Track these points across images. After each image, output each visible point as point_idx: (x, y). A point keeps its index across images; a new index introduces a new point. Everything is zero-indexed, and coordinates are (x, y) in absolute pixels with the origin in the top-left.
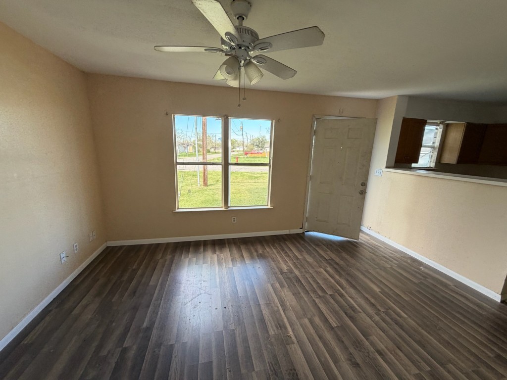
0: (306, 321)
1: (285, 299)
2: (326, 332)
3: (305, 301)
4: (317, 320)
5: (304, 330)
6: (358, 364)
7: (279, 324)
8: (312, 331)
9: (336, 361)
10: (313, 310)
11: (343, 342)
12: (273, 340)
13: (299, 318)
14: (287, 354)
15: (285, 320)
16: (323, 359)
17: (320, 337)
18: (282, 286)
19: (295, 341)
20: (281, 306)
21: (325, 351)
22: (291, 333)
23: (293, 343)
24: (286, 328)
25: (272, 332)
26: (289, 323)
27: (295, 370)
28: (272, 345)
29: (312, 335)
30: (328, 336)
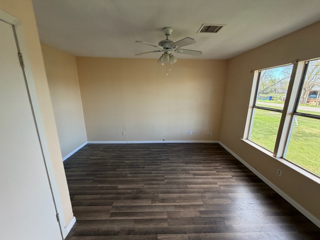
0: (165, 217)
1: (186, 210)
2: (154, 226)
3: (185, 225)
4: (165, 225)
5: (158, 212)
6: (129, 234)
7: (165, 200)
8: (157, 217)
9: (136, 221)
10: (175, 227)
11: (145, 234)
12: (156, 194)
13: (168, 213)
14: (147, 198)
15: (167, 204)
16: (139, 214)
17: (152, 220)
18: (201, 212)
19: (152, 204)
20: (180, 206)
21: (143, 218)
22: (158, 204)
23: (152, 203)
24: (162, 202)
25: (160, 195)
26: (165, 205)
27: (139, 199)
28: (153, 193)
29: (154, 216)
30: (151, 226)
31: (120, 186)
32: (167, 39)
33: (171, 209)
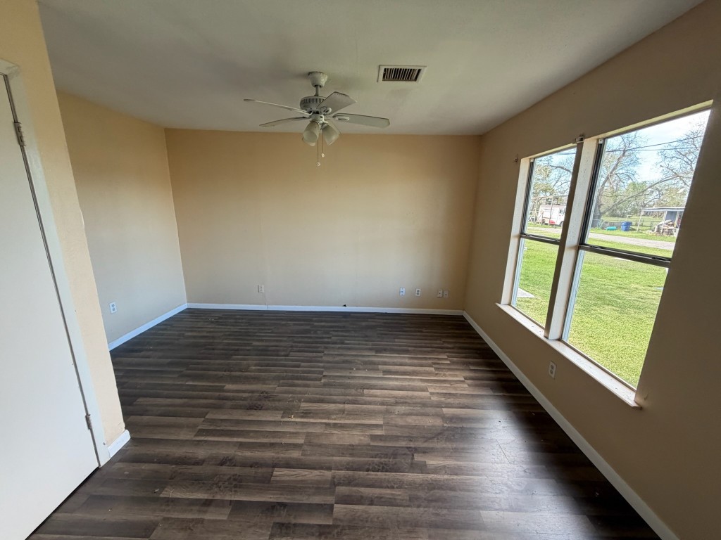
0: (301, 441)
1: (346, 432)
2: (273, 454)
3: (333, 456)
4: (295, 454)
5: (290, 433)
6: (222, 465)
7: (310, 413)
8: (284, 441)
9: (241, 445)
10: (313, 458)
11: (251, 467)
12: (295, 403)
13: (308, 435)
14: (276, 409)
15: (312, 420)
16: (251, 434)
17: (272, 445)
18: (373, 437)
19: (282, 420)
20: (335, 424)
21: (256, 441)
22: (293, 420)
23: (282, 417)
24: (302, 417)
25: (303, 405)
26: (307, 422)
27: (260, 409)
28: (291, 401)
29: (280, 438)
30: (269, 454)
31: (229, 386)
32: (317, 95)
33: (318, 430)
